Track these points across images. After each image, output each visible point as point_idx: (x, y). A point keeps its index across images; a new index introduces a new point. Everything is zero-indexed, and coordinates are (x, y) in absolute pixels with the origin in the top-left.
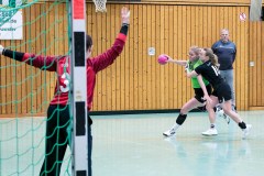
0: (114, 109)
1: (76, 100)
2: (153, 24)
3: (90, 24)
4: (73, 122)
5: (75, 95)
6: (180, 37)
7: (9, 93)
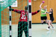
0: (38, 23)
1: (29, 21)
2: (47, 4)
3: (33, 3)
4: (29, 26)
5: (29, 19)
6: (53, 6)
7: (14, 19)
